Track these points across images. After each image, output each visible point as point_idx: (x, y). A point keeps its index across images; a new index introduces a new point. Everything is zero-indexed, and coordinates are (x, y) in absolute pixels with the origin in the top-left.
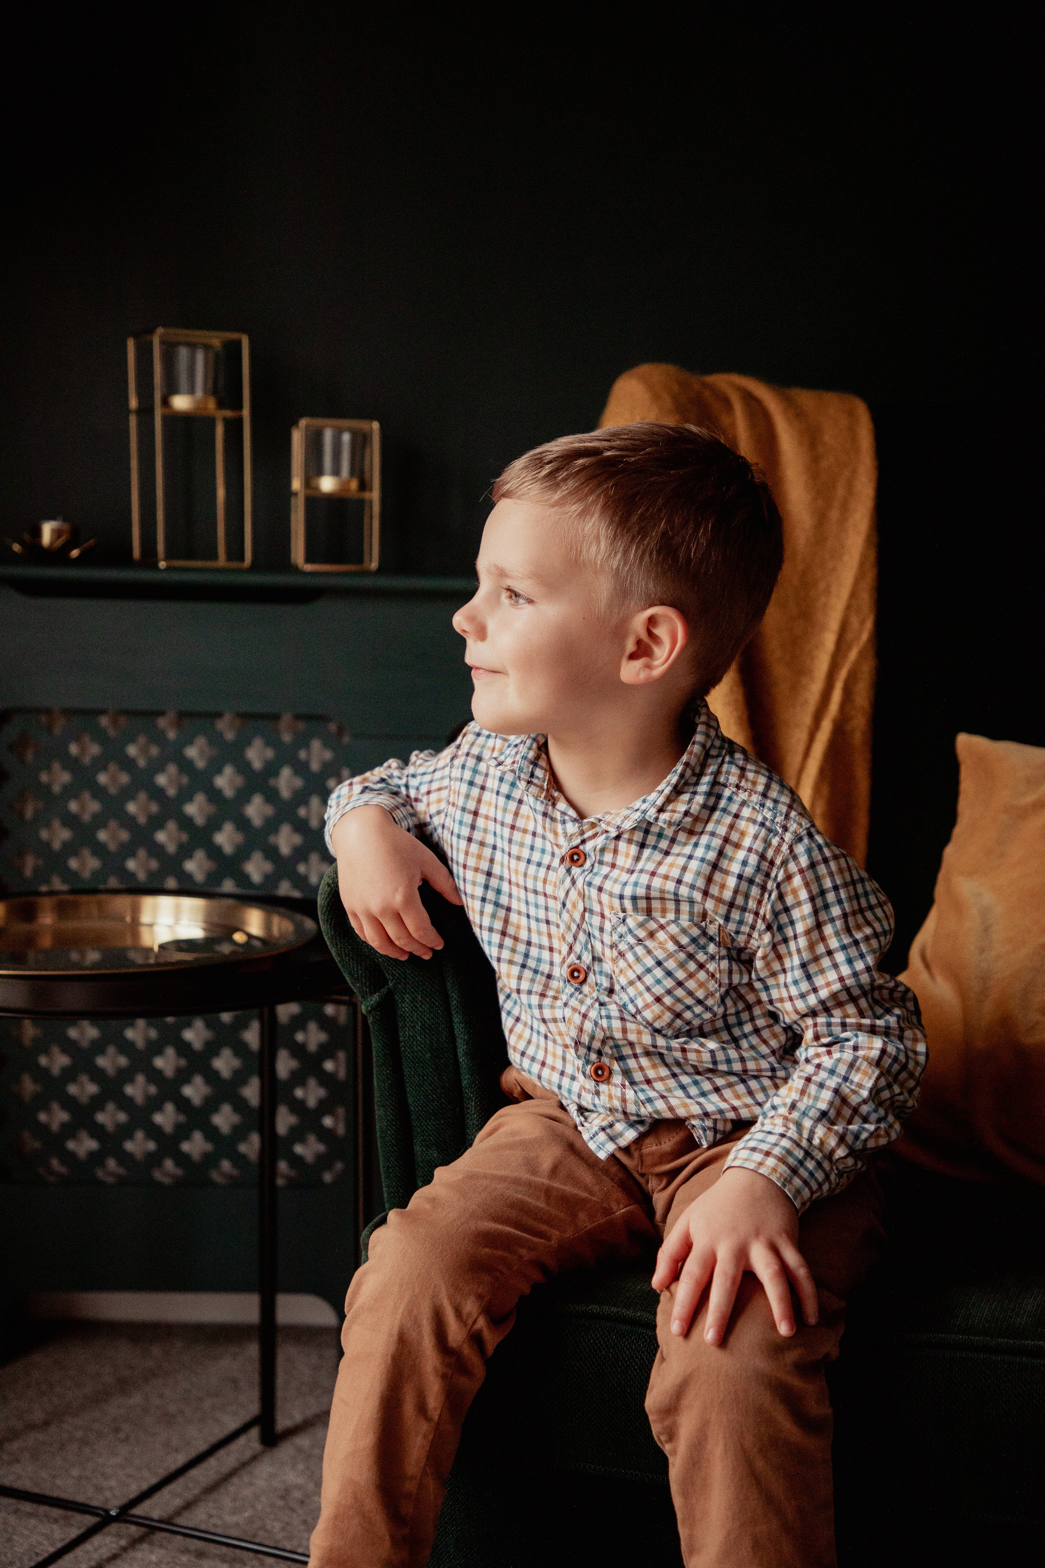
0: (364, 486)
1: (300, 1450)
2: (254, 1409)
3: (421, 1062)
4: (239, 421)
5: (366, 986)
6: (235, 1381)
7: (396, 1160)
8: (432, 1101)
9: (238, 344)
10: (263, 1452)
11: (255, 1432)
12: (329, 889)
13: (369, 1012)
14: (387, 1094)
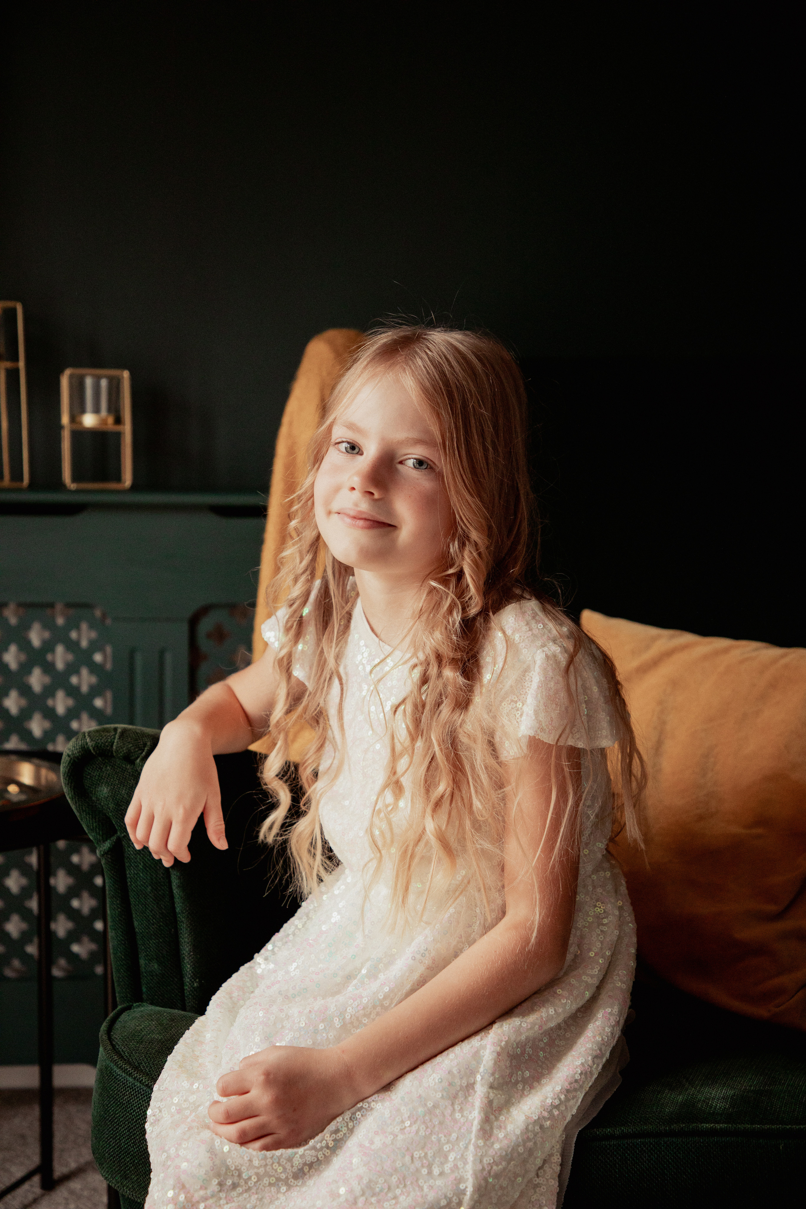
0: (118, 420)
1: (72, 1192)
2: (36, 1160)
3: (144, 894)
4: (17, 371)
5: (99, 835)
6: (23, 1137)
7: (125, 971)
8: (153, 925)
9: (14, 311)
10: (43, 1195)
11: (36, 1179)
12: (69, 758)
13: (103, 855)
14: (117, 919)
